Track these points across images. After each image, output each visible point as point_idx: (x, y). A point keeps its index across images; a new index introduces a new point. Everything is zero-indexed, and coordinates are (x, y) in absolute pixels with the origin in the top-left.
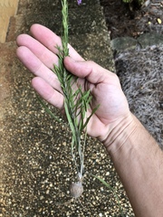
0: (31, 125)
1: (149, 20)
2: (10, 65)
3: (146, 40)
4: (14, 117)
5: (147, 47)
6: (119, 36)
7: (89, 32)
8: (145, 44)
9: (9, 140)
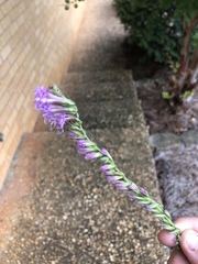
0: (48, 235)
1: (193, 116)
2: (35, 158)
3: (191, 138)
4: (30, 222)
5: (193, 146)
6: (159, 132)
7: (125, 127)
8: (189, 142)
9: (19, 255)
